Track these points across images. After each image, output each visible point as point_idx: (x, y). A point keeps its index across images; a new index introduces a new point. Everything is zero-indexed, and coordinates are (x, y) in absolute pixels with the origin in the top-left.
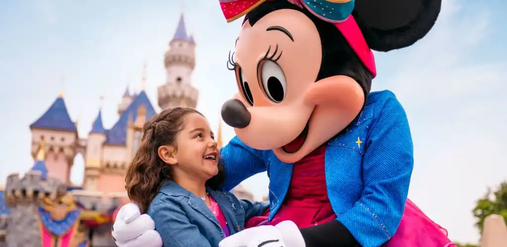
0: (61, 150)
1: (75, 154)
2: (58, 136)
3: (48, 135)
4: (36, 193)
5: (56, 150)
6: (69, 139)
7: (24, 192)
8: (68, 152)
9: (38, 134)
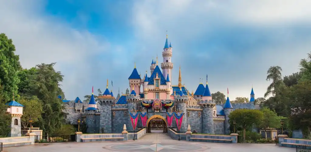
0: (137, 84)
1: (141, 85)
2: (136, 80)
3: (133, 80)
4: (134, 99)
5: (136, 84)
6: (139, 81)
7: (131, 99)
8: (139, 85)
9: (131, 80)
